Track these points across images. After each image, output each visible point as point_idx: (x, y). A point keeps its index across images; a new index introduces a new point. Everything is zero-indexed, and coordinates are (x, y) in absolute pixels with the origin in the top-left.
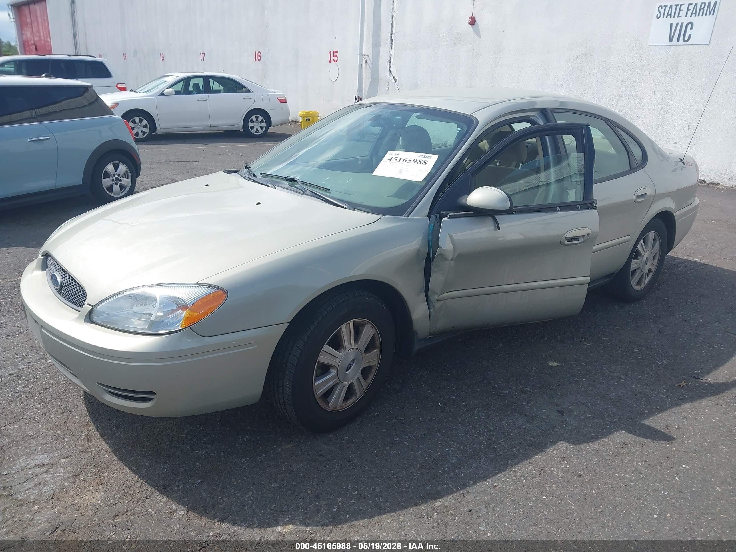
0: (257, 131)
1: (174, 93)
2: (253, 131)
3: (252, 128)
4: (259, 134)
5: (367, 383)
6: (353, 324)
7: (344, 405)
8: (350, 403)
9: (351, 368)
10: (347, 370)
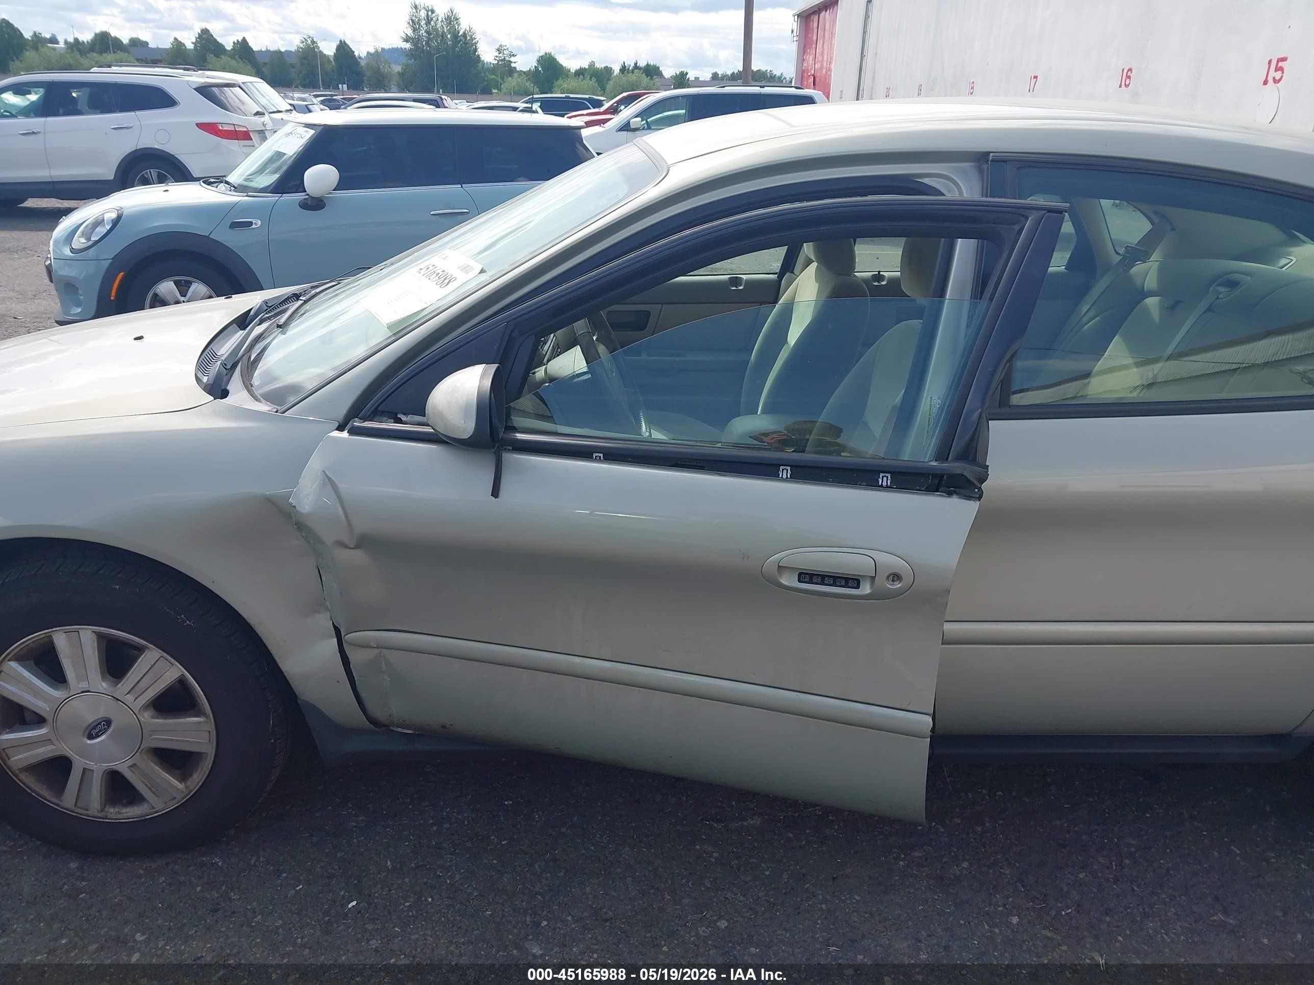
5: (186, 787)
6: (94, 637)
7: (112, 810)
8: (132, 813)
9: (103, 737)
10: (91, 737)
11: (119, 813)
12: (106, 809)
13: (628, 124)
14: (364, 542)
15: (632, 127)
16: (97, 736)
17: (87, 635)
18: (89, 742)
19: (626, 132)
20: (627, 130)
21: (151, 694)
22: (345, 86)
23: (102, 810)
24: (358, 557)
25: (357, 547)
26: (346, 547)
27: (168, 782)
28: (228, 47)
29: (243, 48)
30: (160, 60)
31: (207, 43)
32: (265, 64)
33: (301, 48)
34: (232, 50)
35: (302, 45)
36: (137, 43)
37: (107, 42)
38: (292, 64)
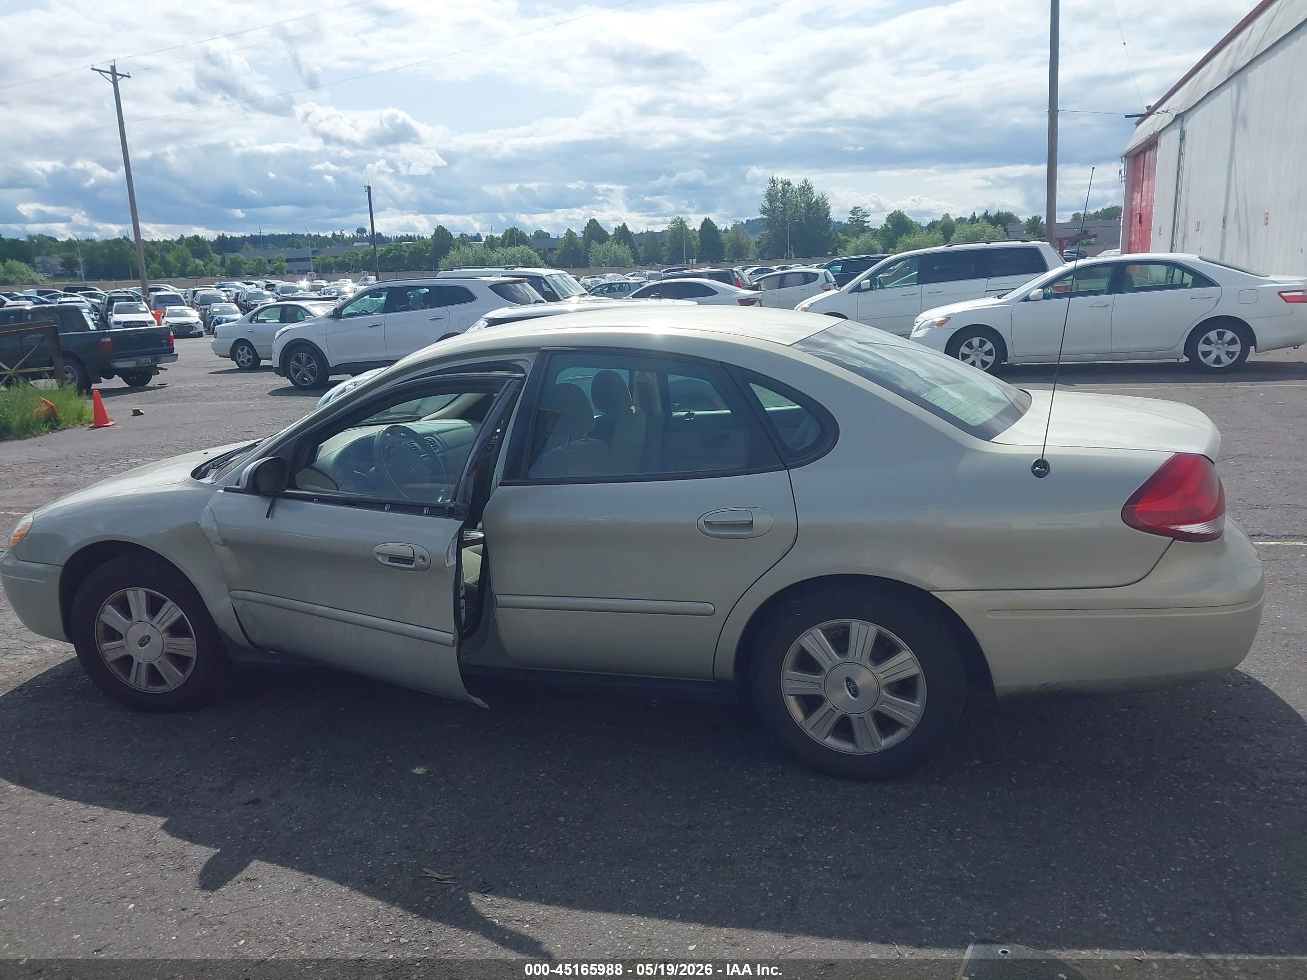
0: (1218, 360)
1: (1042, 297)
2: (1209, 361)
3: (1206, 354)
4: (1222, 366)
5: (184, 676)
6: (144, 593)
7: (151, 687)
8: (159, 689)
9: (147, 645)
10: (141, 646)
11: (154, 689)
12: (149, 686)
13: (860, 285)
14: (225, 542)
15: (863, 288)
16: (144, 645)
17: (142, 592)
18: (140, 648)
19: (857, 293)
20: (859, 291)
21: (167, 624)
22: (695, 260)
23: (146, 687)
24: (224, 550)
25: (224, 545)
26: (220, 545)
27: (176, 672)
28: (611, 233)
29: (623, 233)
30: (556, 249)
31: (594, 230)
32: (640, 245)
33: (671, 228)
34: (613, 235)
35: (672, 226)
36: (541, 236)
37: (514, 237)
38: (663, 243)
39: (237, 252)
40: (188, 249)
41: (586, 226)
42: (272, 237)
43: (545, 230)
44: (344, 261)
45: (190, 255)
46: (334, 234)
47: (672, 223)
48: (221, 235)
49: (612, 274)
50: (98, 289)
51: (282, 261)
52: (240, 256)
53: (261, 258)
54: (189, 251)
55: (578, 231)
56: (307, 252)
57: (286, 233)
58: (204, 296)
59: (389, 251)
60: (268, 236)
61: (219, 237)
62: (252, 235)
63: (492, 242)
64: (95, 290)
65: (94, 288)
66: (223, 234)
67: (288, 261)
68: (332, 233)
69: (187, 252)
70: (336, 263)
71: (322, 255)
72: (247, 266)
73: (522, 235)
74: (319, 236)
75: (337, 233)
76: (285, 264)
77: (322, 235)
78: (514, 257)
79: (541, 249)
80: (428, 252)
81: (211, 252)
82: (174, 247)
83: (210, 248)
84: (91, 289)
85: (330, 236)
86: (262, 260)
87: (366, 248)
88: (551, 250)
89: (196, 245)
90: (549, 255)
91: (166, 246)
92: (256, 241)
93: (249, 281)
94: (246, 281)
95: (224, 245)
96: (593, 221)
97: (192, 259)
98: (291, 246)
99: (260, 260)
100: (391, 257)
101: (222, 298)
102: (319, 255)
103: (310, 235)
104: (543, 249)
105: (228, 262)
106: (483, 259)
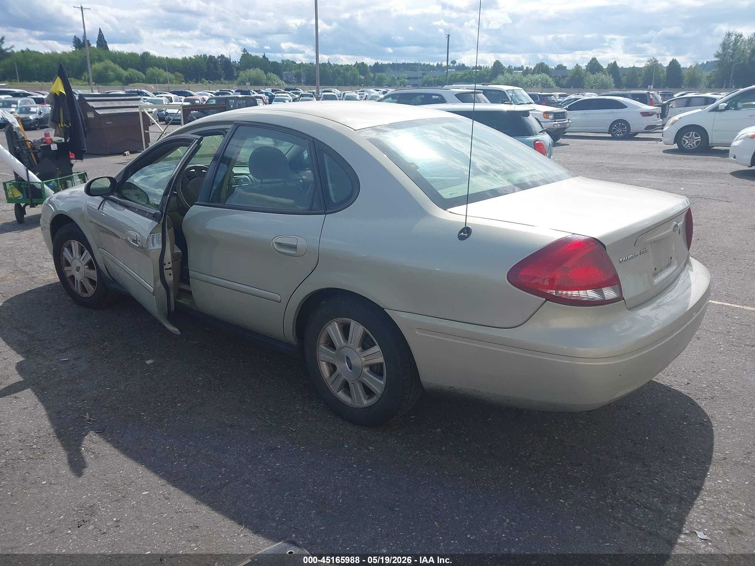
6: (77, 244)
13: (718, 106)
15: (720, 109)
16: (78, 271)
20: (716, 111)
27: (91, 288)
28: (605, 67)
29: (613, 68)
30: (567, 77)
31: (594, 66)
32: (624, 75)
33: (648, 65)
34: (607, 68)
35: (648, 63)
36: (561, 68)
37: (542, 68)
38: (640, 74)
39: (382, 72)
40: (358, 70)
41: (589, 62)
42: (404, 64)
43: (565, 65)
44: (439, 80)
45: (358, 73)
46: (438, 64)
47: (649, 61)
48: (377, 62)
49: (590, 93)
50: (301, 90)
51: (405, 79)
52: (383, 75)
53: (394, 76)
54: (358, 71)
55: (584, 65)
56: (419, 73)
57: (412, 62)
58: (348, 96)
59: (465, 75)
60: (402, 64)
61: (375, 64)
62: (393, 63)
63: (527, 72)
64: (299, 90)
65: (299, 89)
66: (378, 62)
67: (408, 78)
68: (437, 63)
69: (357, 72)
70: (435, 81)
71: (428, 76)
72: (386, 81)
73: (547, 67)
74: (430, 64)
75: (440, 63)
76: (407, 81)
77: (431, 64)
78: (537, 81)
79: (557, 77)
80: (488, 76)
81: (369, 72)
82: (351, 68)
83: (369, 70)
84: (297, 90)
85: (435, 65)
86: (394, 77)
87: (452, 73)
88: (563, 77)
89: (362, 67)
90: (561, 80)
91: (348, 67)
92: (395, 67)
93: (378, 89)
94: (377, 89)
95: (377, 68)
96: (594, 59)
97: (359, 76)
98: (412, 70)
99: (393, 78)
100: (466, 78)
101: (357, 98)
102: (426, 75)
103: (425, 64)
104: (558, 76)
105: (376, 78)
106: (517, 81)
